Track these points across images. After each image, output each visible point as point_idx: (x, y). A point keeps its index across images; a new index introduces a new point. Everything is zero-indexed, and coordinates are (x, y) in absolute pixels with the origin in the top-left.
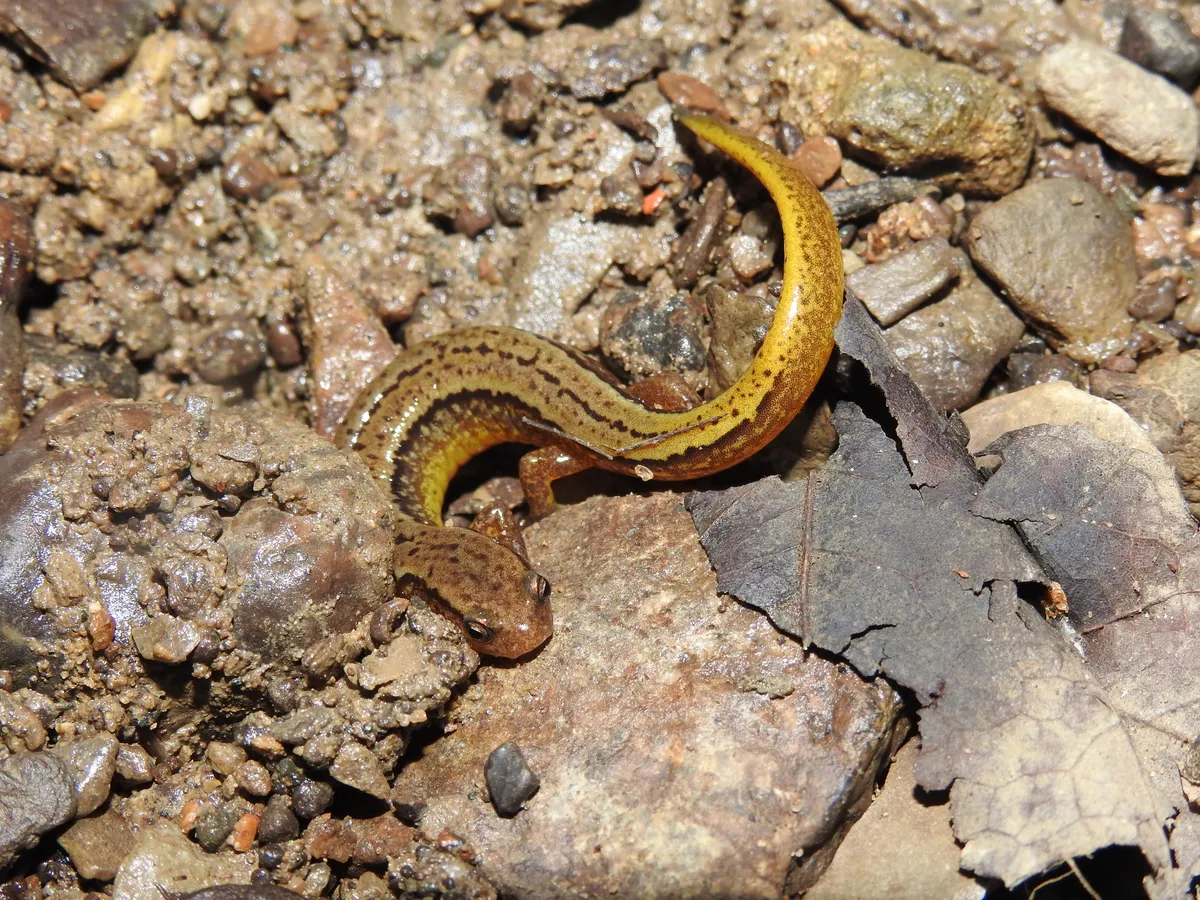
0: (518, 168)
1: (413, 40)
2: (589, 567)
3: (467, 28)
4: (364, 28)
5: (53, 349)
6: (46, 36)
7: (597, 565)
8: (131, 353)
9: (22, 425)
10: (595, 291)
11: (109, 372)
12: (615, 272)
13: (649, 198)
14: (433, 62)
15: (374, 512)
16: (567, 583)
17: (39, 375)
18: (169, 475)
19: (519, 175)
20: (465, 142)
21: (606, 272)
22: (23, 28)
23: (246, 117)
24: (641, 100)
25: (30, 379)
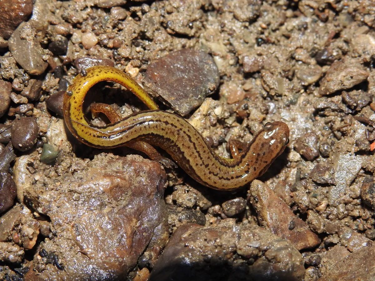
0: (326, 138)
1: (285, 95)
2: (367, 271)
3: (302, 91)
4: (268, 92)
5: (176, 209)
6: (169, 97)
7: (370, 271)
8: (201, 208)
9: (170, 237)
10: (356, 178)
11: (196, 216)
12: (362, 171)
13: (372, 145)
14: (293, 103)
15: (298, 260)
16: (360, 277)
17: (172, 219)
18: (230, 253)
19: (326, 140)
20: (307, 129)
21: (359, 171)
22: (161, 95)
23: (231, 125)
24: (366, 113)
25: (170, 221)
